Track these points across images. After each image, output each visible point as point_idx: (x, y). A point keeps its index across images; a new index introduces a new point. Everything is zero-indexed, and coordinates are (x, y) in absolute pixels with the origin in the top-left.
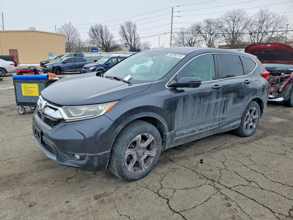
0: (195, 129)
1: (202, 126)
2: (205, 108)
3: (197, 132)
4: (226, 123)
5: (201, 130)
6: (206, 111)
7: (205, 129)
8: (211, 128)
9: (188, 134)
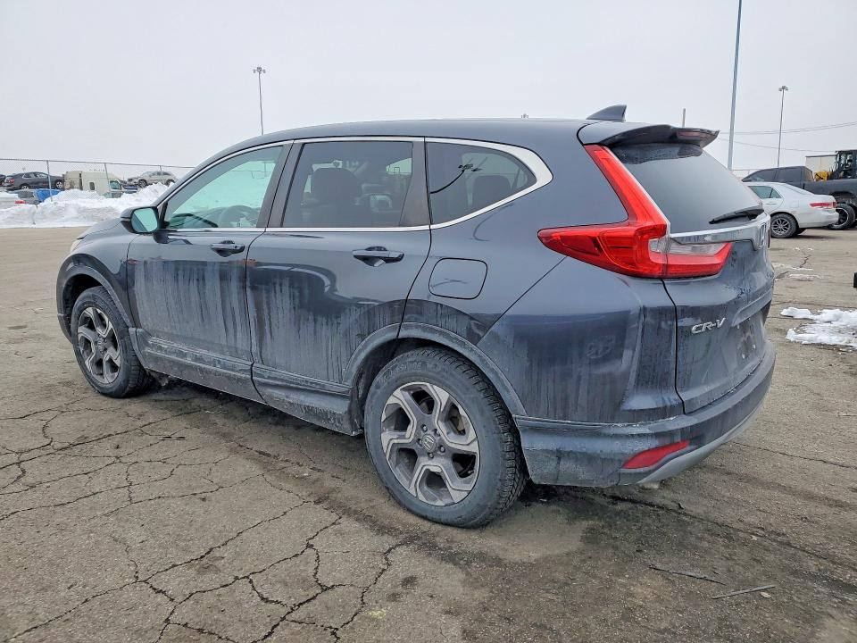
0: (185, 349)
1: (204, 352)
2: (193, 299)
3: (188, 361)
4: (280, 383)
5: (197, 359)
6: (199, 310)
7: (209, 363)
8: (225, 371)
9: (170, 353)
